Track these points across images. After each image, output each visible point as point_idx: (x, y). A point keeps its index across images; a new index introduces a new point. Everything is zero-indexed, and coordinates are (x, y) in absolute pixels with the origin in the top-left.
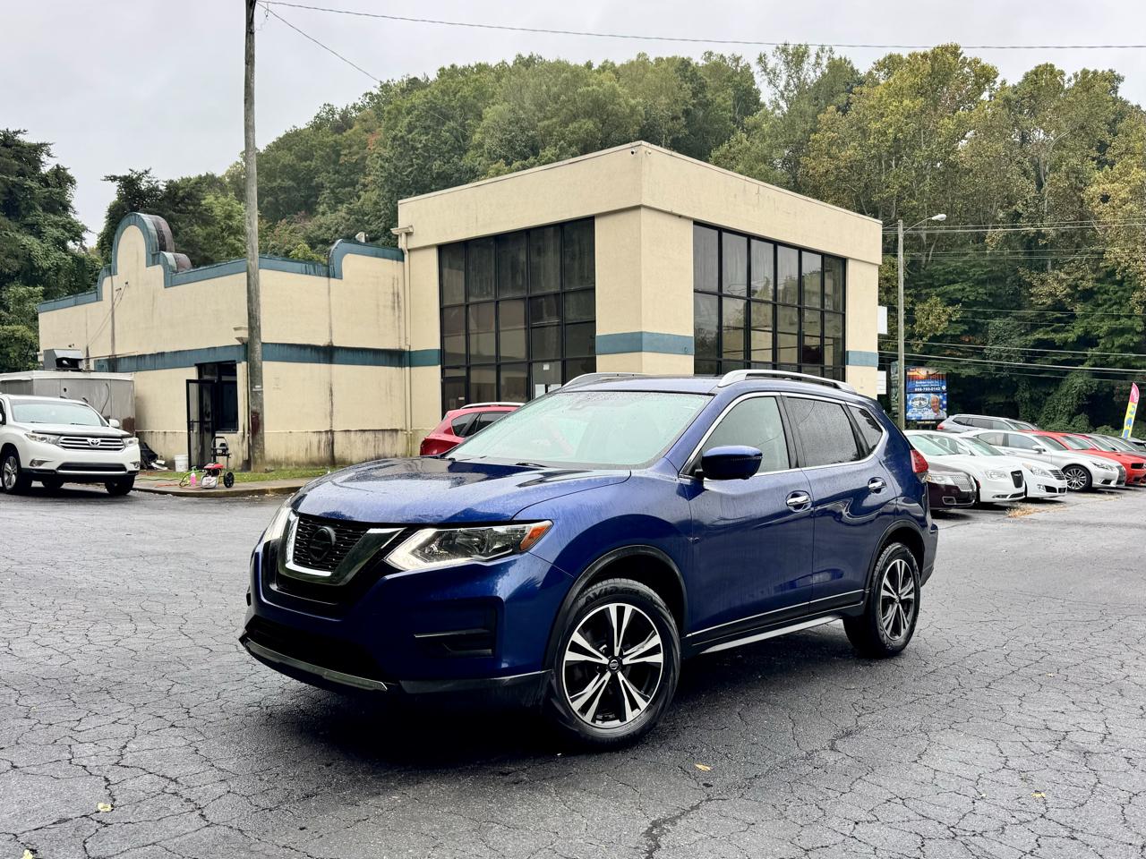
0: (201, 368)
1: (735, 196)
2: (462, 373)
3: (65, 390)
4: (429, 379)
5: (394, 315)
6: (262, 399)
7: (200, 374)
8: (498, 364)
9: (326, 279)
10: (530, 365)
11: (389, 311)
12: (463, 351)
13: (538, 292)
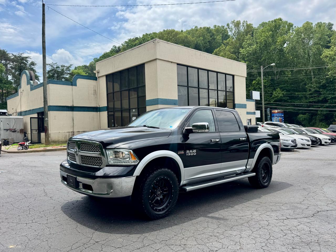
0: (38, 114)
1: (192, 56)
2: (112, 113)
3: (2, 121)
4: (104, 115)
5: (94, 96)
6: (48, 122)
7: (38, 115)
8: (122, 111)
9: (71, 86)
10: (129, 110)
11: (93, 96)
12: (113, 107)
13: (131, 88)
